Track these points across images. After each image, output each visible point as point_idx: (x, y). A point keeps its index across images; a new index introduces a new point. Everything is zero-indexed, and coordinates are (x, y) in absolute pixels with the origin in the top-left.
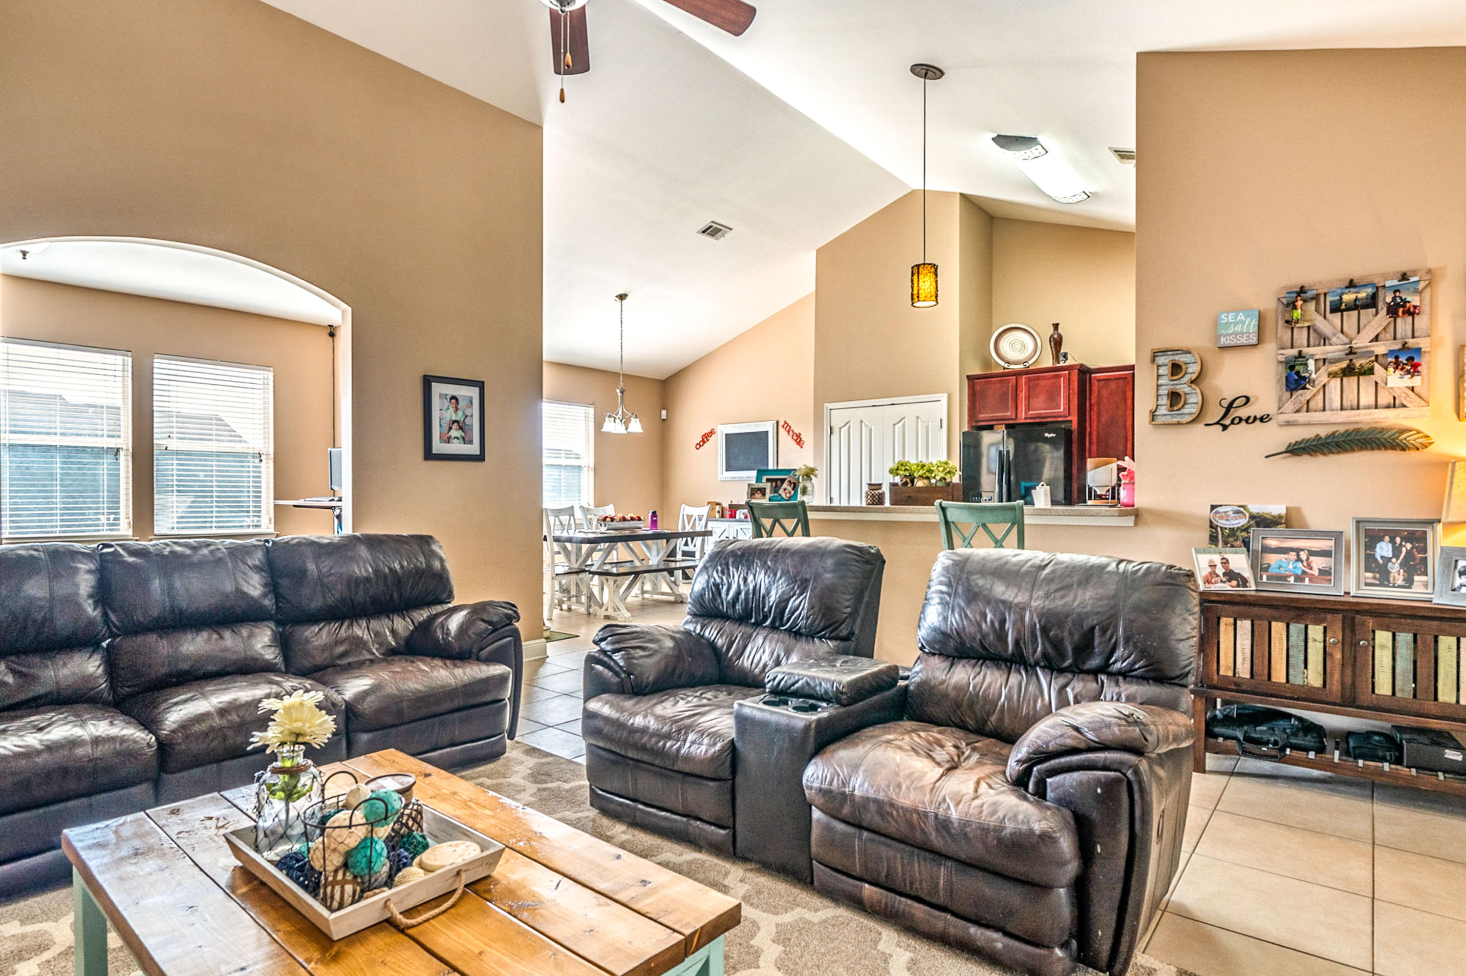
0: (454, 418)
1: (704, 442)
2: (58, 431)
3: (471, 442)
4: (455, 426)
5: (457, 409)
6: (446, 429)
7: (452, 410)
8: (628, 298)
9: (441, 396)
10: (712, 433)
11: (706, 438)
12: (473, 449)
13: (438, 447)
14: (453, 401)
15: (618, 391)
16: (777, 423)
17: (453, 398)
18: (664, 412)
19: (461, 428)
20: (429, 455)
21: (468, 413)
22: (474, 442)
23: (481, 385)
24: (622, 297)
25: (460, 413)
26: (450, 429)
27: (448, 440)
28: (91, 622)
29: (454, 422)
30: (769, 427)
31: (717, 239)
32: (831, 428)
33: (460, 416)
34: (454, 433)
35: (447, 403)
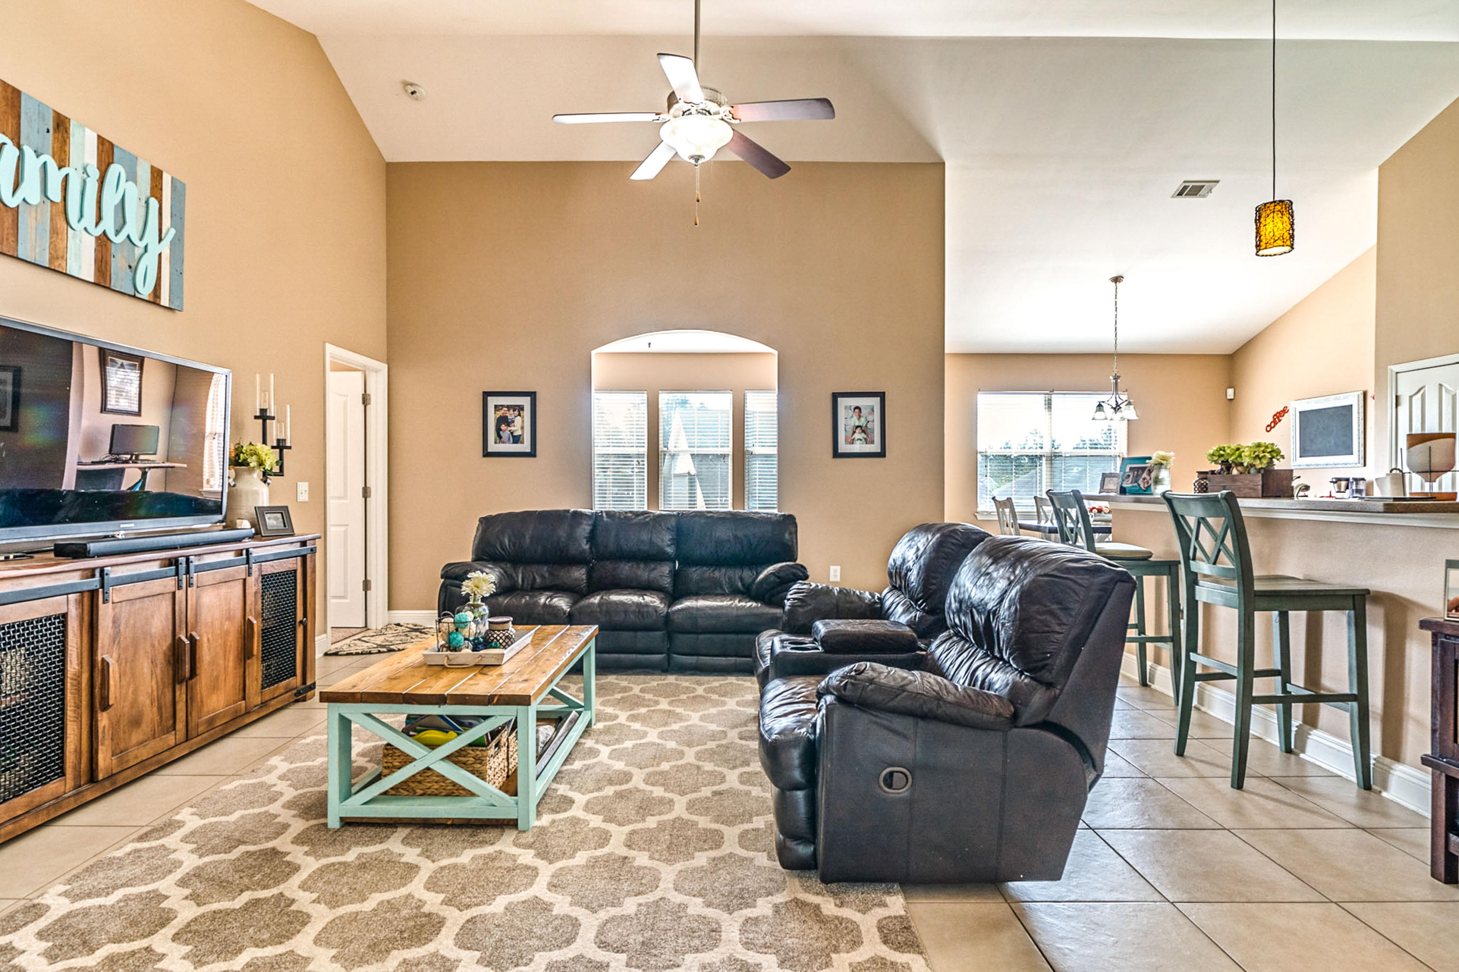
0: (857, 424)
1: (1276, 424)
2: (696, 445)
3: (872, 442)
4: (858, 430)
5: (860, 417)
6: (851, 433)
7: (855, 418)
8: (1124, 280)
9: (846, 407)
10: (1285, 411)
11: (1278, 417)
12: (875, 448)
13: (843, 447)
14: (857, 410)
15: (1111, 378)
16: (1365, 394)
17: (857, 408)
18: (1230, 393)
19: (863, 431)
20: (836, 454)
21: (870, 418)
22: (875, 442)
23: (882, 395)
24: (1117, 280)
25: (863, 419)
26: (854, 432)
27: (852, 442)
28: (584, 551)
29: (857, 427)
30: (1353, 400)
31: (1204, 196)
32: (1397, 397)
33: (862, 422)
34: (857, 436)
35: (851, 413)
